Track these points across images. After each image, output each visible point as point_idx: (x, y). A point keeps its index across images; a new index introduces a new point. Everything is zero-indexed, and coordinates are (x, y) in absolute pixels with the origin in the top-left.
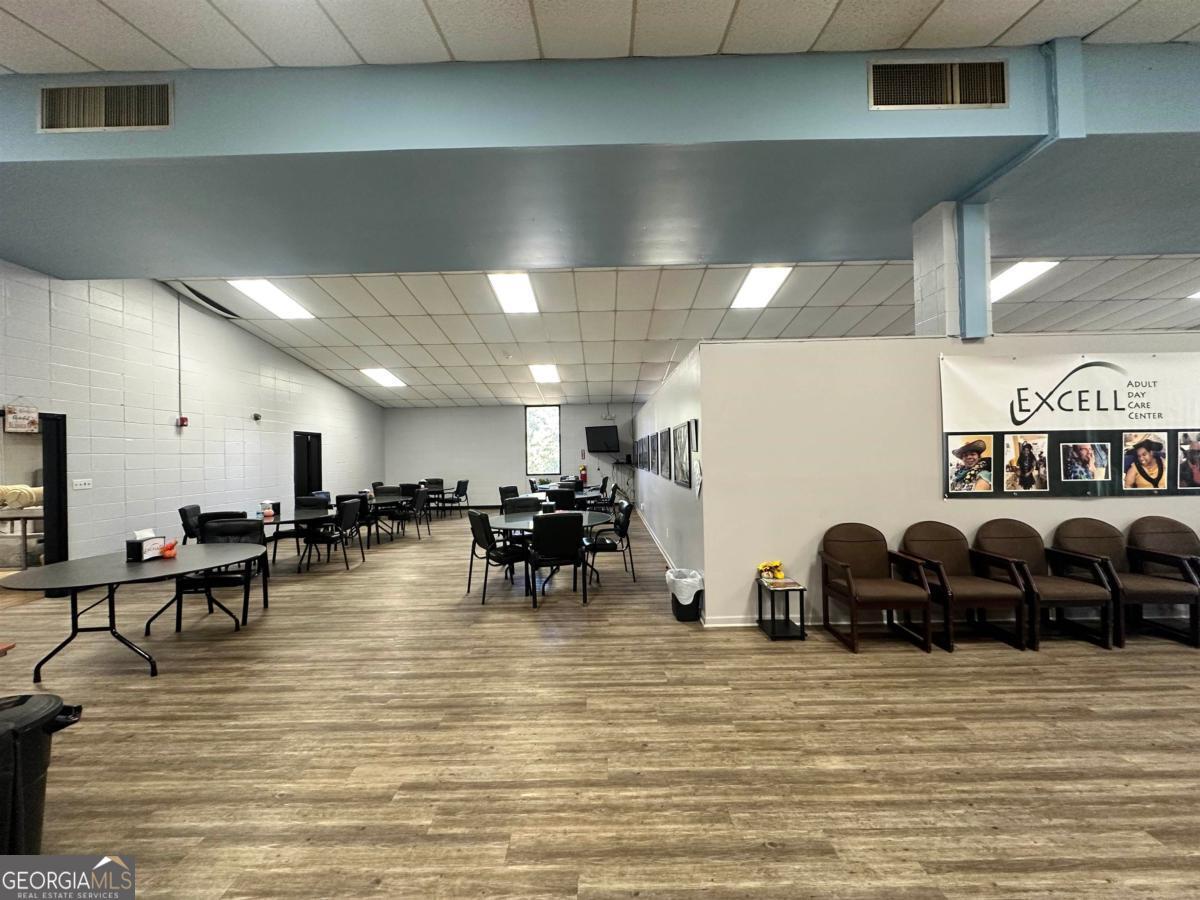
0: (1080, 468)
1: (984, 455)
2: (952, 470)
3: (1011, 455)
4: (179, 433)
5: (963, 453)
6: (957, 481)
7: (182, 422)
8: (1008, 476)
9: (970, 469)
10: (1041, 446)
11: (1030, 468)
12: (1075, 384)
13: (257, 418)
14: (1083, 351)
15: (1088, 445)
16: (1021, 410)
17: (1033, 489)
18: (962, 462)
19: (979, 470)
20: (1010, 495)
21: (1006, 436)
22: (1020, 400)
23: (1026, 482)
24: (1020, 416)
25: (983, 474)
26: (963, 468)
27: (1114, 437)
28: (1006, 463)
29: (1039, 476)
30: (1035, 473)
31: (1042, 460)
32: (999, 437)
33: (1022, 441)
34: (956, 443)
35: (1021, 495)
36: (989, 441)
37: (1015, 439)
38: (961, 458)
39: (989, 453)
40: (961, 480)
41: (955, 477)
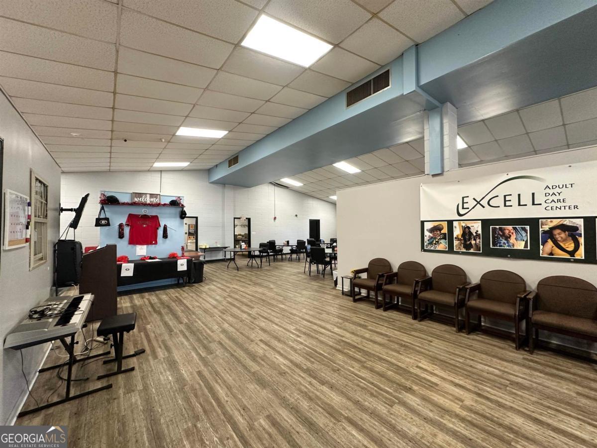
0: (504, 241)
1: (442, 232)
2: (426, 239)
3: (457, 232)
4: (275, 221)
5: (432, 230)
6: (429, 244)
7: (275, 218)
8: (456, 243)
9: (435, 238)
10: (477, 228)
11: (470, 239)
12: (502, 191)
13: (296, 216)
14: (507, 171)
15: (510, 227)
16: (463, 208)
17: (472, 251)
18: (431, 235)
19: (440, 239)
20: (457, 253)
21: (454, 222)
22: (463, 203)
23: (468, 246)
24: (462, 212)
25: (442, 241)
26: (432, 238)
27: (534, 223)
28: (455, 236)
29: (476, 244)
30: (473, 242)
31: (478, 235)
32: (450, 223)
33: (464, 225)
34: (428, 226)
35: (463, 253)
36: (445, 225)
37: (459, 224)
38: (431, 233)
39: (445, 231)
40: (431, 243)
41: (427, 242)
